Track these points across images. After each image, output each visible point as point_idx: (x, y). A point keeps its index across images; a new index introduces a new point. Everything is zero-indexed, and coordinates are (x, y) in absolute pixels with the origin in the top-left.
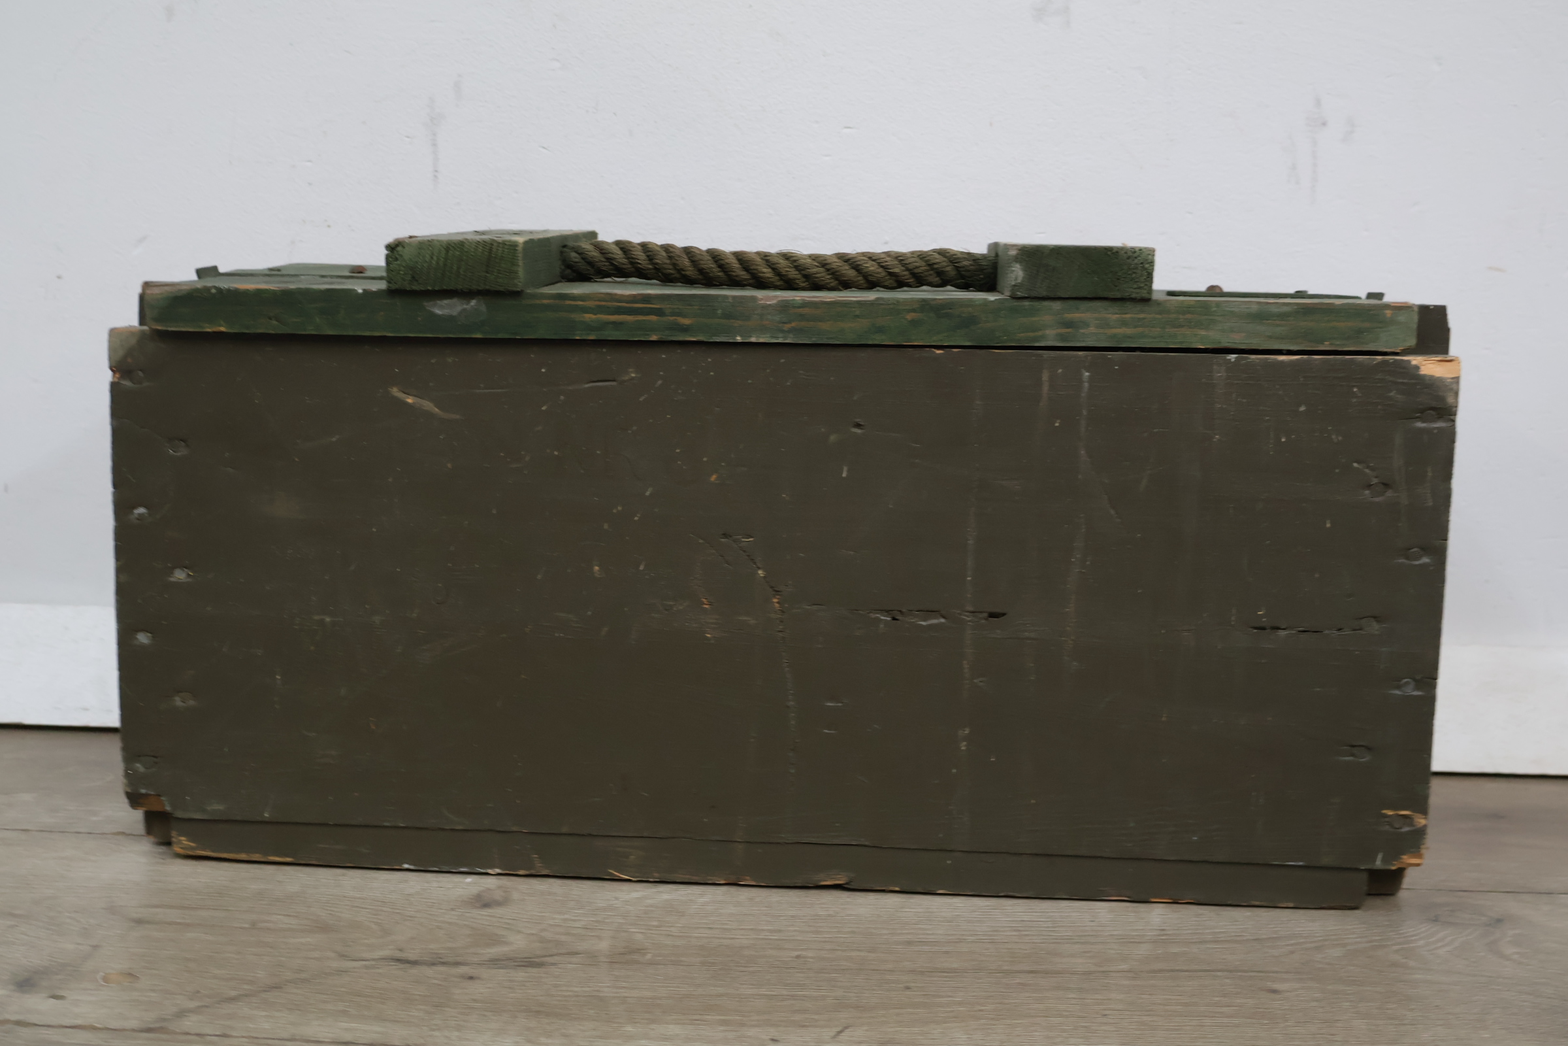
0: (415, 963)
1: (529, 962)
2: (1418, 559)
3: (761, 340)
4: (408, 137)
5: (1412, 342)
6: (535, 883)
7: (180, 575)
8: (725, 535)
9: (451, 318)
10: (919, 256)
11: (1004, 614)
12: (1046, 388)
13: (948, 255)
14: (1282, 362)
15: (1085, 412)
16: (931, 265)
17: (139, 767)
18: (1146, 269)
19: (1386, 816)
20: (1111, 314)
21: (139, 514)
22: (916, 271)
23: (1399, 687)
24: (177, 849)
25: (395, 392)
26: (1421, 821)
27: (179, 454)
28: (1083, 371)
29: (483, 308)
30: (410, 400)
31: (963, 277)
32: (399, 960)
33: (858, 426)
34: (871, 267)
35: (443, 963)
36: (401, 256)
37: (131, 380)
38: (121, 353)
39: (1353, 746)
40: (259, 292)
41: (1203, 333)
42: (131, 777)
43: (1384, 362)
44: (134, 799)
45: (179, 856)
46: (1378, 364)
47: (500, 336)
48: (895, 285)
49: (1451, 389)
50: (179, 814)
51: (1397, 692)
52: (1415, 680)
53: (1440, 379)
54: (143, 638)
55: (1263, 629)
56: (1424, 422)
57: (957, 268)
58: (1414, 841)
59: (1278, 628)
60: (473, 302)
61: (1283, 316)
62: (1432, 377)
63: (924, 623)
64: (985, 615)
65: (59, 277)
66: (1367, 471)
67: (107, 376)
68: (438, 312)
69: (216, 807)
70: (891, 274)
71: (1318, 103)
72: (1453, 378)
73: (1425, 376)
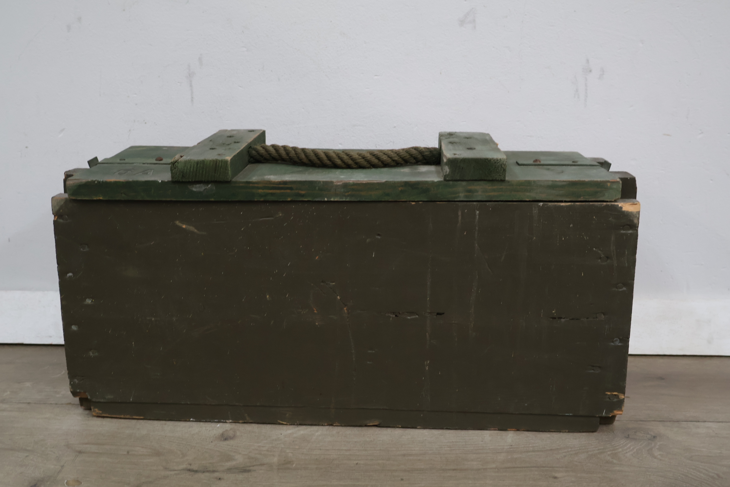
0: (196, 471)
1: (245, 470)
2: (622, 288)
3: (336, 200)
4: (179, 82)
5: (620, 196)
6: (246, 426)
7: (89, 301)
8: (322, 282)
9: (200, 192)
10: (406, 151)
11: (443, 314)
12: (460, 218)
13: (418, 150)
14: (563, 206)
15: (477, 228)
16: (411, 155)
17: (76, 381)
18: (503, 167)
19: (607, 394)
20: (488, 186)
21: (69, 276)
22: (405, 158)
23: (613, 342)
24: (94, 414)
25: (178, 223)
26: (622, 397)
27: (85, 250)
28: (476, 211)
29: (214, 188)
30: (184, 226)
31: (425, 159)
32: (189, 470)
33: (379, 235)
34: (385, 158)
35: (208, 471)
36: (177, 167)
37: (63, 219)
38: (57, 208)
39: (593, 366)
40: (116, 183)
41: (528, 194)
42: (72, 385)
43: (607, 206)
44: (74, 394)
45: (95, 416)
46: (604, 206)
47: (222, 199)
48: (396, 164)
49: (636, 217)
50: (94, 400)
51: (612, 344)
52: (620, 339)
53: (631, 213)
54: (74, 328)
55: (555, 318)
56: (624, 230)
57: (423, 156)
58: (619, 404)
59: (561, 318)
60: (210, 186)
61: (562, 187)
62: (627, 212)
63: (409, 318)
64: (436, 314)
65: (27, 147)
66: (599, 252)
67: (52, 218)
68: (194, 189)
69: (110, 397)
70: (394, 160)
71: (588, 61)
72: (637, 212)
73: (624, 211)
